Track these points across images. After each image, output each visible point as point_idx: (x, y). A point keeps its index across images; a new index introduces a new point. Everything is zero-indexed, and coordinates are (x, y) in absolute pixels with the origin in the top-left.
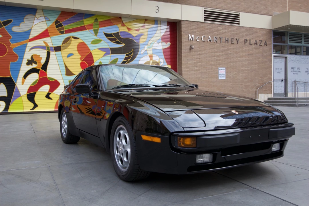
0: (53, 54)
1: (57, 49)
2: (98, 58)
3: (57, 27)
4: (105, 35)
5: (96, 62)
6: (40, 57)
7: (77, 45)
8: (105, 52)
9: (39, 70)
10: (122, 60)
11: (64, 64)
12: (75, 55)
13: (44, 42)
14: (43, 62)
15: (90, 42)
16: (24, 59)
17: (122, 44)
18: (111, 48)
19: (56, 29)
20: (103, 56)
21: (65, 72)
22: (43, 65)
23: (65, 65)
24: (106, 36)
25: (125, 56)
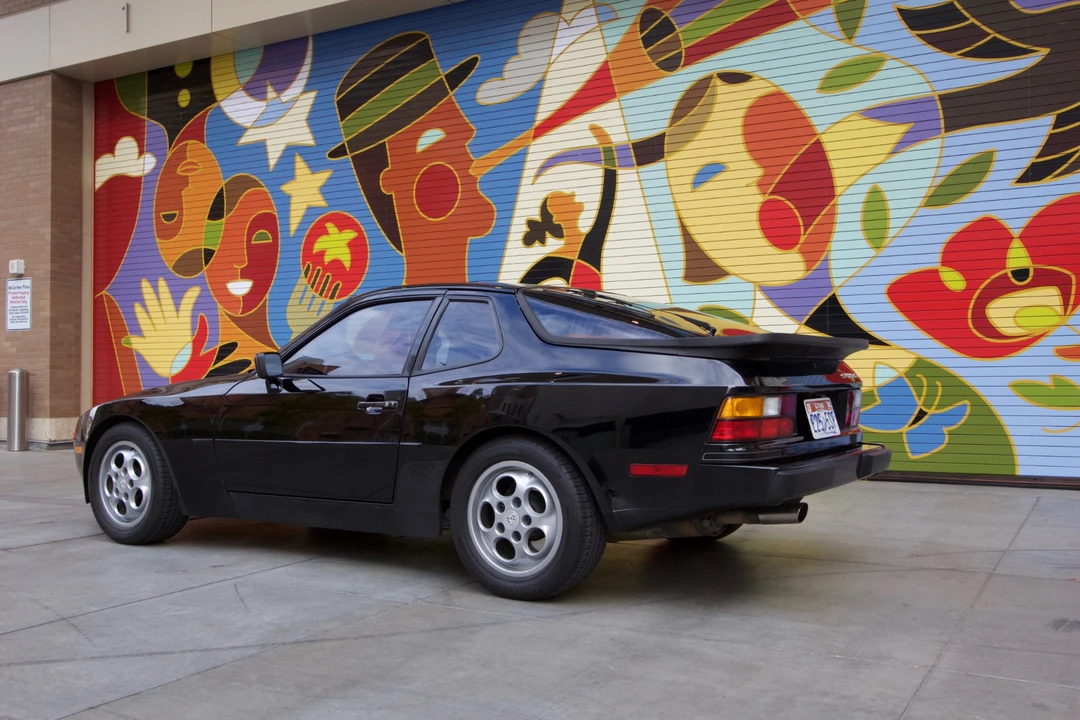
0: (626, 178)
1: (649, 151)
2: (863, 170)
3: (647, 41)
4: (903, 25)
5: (852, 190)
6: (577, 199)
7: (742, 113)
8: (903, 128)
9: (573, 261)
10: (1029, 156)
11: (676, 223)
12: (731, 166)
13: (593, 129)
14: (586, 223)
15: (816, 84)
16: (515, 221)
17: (1025, 52)
18: (942, 98)
19: (645, 51)
20: (893, 152)
21: (682, 265)
22: (589, 236)
23: (683, 227)
24: (912, 27)
25: (1047, 131)
